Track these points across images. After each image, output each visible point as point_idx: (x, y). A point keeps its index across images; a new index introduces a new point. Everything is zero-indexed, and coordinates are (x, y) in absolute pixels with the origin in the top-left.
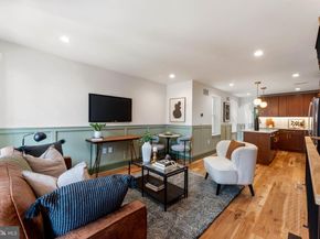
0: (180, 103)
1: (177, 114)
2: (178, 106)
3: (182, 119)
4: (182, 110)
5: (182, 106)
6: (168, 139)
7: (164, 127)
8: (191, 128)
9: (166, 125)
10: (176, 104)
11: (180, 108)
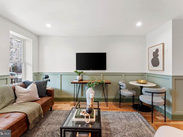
1: (155, 62)
2: (156, 54)
6: (142, 87)
7: (143, 75)
8: (171, 78)
9: (146, 73)
10: (154, 52)
11: (158, 55)
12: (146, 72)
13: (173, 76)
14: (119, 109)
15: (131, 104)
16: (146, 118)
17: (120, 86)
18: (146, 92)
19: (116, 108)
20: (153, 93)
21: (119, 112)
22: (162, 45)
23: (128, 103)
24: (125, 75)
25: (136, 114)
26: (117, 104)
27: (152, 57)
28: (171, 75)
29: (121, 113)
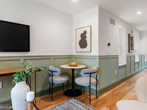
0: (85, 32)
1: (83, 44)
2: (84, 36)
3: (87, 49)
4: (88, 39)
5: (88, 35)
6: (73, 70)
7: (70, 57)
8: (98, 58)
9: (73, 56)
10: (82, 34)
11: (86, 37)
12: (74, 54)
13: (99, 56)
14: (52, 103)
15: (62, 92)
16: (82, 101)
17: (52, 72)
18: (85, 73)
19: (48, 103)
20: (90, 73)
21: (55, 107)
22: (90, 27)
23: (58, 92)
24: (54, 58)
25: (72, 101)
26: (46, 97)
27: (79, 38)
28: (97, 55)
29: (58, 107)
